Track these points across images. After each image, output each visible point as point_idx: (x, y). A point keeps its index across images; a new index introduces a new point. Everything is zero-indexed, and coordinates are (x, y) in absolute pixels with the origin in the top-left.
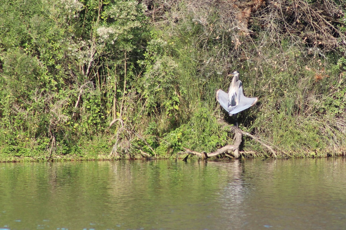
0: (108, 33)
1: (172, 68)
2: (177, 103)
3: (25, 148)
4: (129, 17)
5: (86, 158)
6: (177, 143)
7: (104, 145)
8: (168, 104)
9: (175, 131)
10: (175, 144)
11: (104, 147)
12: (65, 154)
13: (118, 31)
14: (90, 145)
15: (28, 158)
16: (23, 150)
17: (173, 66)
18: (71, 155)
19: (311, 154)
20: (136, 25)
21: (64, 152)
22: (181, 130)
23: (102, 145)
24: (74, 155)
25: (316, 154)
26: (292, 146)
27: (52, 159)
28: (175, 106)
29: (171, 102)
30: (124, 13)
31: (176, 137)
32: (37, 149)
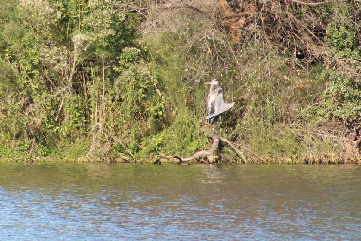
0: (81, 40)
1: (142, 74)
2: (161, 109)
3: (5, 150)
4: (103, 25)
5: (67, 161)
6: (157, 148)
7: (85, 148)
8: (152, 110)
9: (156, 136)
10: (155, 148)
11: (86, 150)
12: (45, 156)
13: (91, 38)
14: (71, 148)
15: (8, 158)
16: (3, 151)
17: (142, 73)
18: (51, 157)
19: (287, 161)
20: (109, 33)
21: (44, 153)
22: (162, 135)
23: (84, 148)
24: (55, 157)
25: (292, 161)
26: (270, 153)
27: (31, 160)
28: (160, 111)
29: (155, 108)
30: (99, 21)
31: (157, 142)
32: (18, 150)
